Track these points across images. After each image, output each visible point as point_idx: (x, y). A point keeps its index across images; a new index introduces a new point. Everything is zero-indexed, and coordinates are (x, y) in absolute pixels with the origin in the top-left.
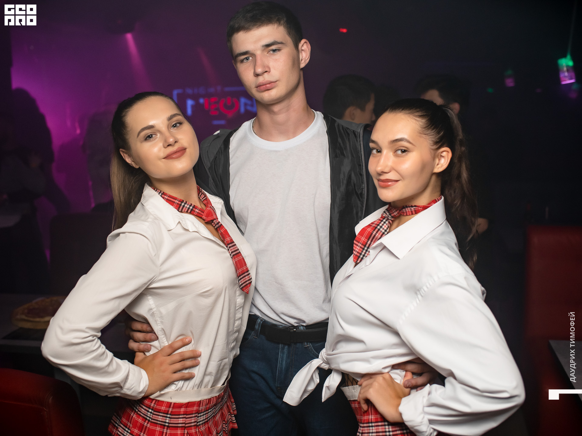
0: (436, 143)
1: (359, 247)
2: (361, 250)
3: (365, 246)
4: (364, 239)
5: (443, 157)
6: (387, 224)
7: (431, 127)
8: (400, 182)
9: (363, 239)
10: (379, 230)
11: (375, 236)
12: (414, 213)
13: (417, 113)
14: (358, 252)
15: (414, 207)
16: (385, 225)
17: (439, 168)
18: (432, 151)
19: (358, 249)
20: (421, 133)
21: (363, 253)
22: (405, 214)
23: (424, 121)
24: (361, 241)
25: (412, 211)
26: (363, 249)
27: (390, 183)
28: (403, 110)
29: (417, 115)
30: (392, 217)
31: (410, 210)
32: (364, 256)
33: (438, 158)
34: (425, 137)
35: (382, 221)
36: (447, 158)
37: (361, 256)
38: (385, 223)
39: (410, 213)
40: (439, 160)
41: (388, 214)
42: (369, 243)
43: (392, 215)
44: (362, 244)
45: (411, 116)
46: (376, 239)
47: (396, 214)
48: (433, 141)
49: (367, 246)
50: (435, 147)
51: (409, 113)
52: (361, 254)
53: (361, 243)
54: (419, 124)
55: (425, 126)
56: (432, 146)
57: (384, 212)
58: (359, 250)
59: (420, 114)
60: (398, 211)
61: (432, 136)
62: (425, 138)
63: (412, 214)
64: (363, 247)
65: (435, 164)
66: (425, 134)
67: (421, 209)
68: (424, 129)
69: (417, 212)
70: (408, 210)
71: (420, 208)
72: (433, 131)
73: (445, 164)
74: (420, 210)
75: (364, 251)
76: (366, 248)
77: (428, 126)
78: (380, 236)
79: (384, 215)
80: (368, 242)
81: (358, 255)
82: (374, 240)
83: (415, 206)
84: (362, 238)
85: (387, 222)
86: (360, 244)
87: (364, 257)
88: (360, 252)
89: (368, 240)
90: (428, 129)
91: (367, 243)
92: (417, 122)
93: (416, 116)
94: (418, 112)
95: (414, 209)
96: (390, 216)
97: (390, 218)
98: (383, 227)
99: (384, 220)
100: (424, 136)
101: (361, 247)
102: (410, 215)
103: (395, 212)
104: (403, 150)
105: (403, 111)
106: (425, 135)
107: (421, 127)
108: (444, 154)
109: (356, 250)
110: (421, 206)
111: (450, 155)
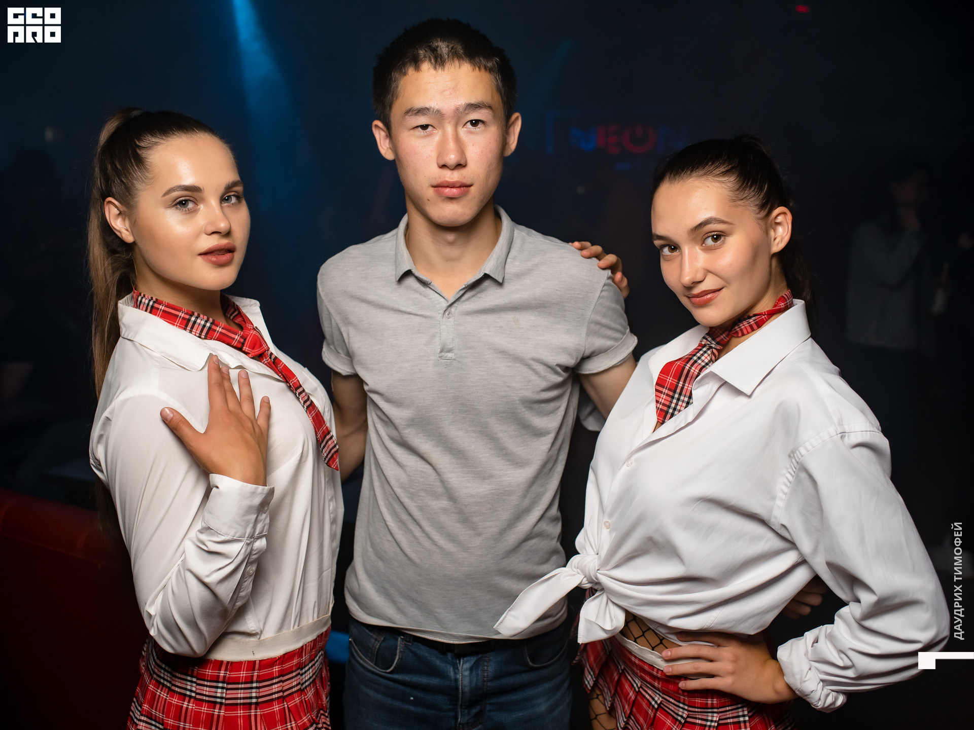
0: (762, 207)
1: (664, 394)
2: (669, 399)
3: (675, 392)
4: (672, 380)
5: (779, 224)
6: (709, 355)
7: (747, 184)
8: (724, 289)
9: (670, 379)
10: (696, 361)
11: (689, 371)
12: (755, 327)
13: (718, 170)
14: (664, 405)
15: (754, 318)
16: (706, 355)
17: (778, 243)
18: (760, 221)
19: (662, 398)
20: (734, 201)
21: (673, 405)
22: (740, 334)
23: (732, 179)
24: (667, 385)
25: (751, 326)
26: (673, 397)
27: (709, 296)
28: (692, 171)
29: (718, 173)
30: (718, 343)
31: (748, 324)
32: (675, 409)
33: (773, 228)
34: (743, 204)
35: (700, 350)
36: (785, 224)
37: (671, 411)
38: (705, 352)
39: (749, 330)
40: (775, 230)
41: (710, 339)
42: (680, 385)
43: (718, 340)
44: (669, 390)
45: (710, 178)
46: (691, 378)
47: (724, 337)
48: (757, 205)
49: (678, 390)
50: (763, 214)
51: (705, 174)
52: (669, 407)
53: (667, 387)
54: (727, 187)
55: (737, 187)
56: (758, 213)
57: (704, 338)
58: (665, 399)
59: (722, 169)
60: (727, 333)
61: (753, 199)
62: (743, 206)
63: (753, 330)
64: (671, 393)
65: (771, 238)
66: (742, 199)
67: (765, 317)
68: (737, 192)
69: (760, 324)
70: (744, 325)
71: (763, 317)
72: (753, 189)
73: (787, 234)
74: (765, 320)
75: (675, 401)
76: (676, 396)
77: (742, 185)
78: (698, 371)
79: (703, 343)
80: (679, 383)
81: (665, 408)
82: (688, 379)
83: (755, 315)
84: (667, 378)
85: (709, 352)
86: (666, 389)
87: (676, 412)
88: (668, 403)
89: (679, 380)
90: (744, 190)
91: (677, 386)
92: (723, 185)
93: (717, 175)
94: (717, 167)
95: (754, 321)
96: (713, 342)
97: (713, 346)
98: (703, 358)
99: (705, 349)
100: (740, 203)
101: (667, 395)
102: (748, 333)
103: (721, 334)
104: (715, 237)
105: (694, 174)
106: (742, 201)
107: (731, 191)
108: (780, 219)
109: (660, 401)
110: (765, 312)
111: (789, 217)
